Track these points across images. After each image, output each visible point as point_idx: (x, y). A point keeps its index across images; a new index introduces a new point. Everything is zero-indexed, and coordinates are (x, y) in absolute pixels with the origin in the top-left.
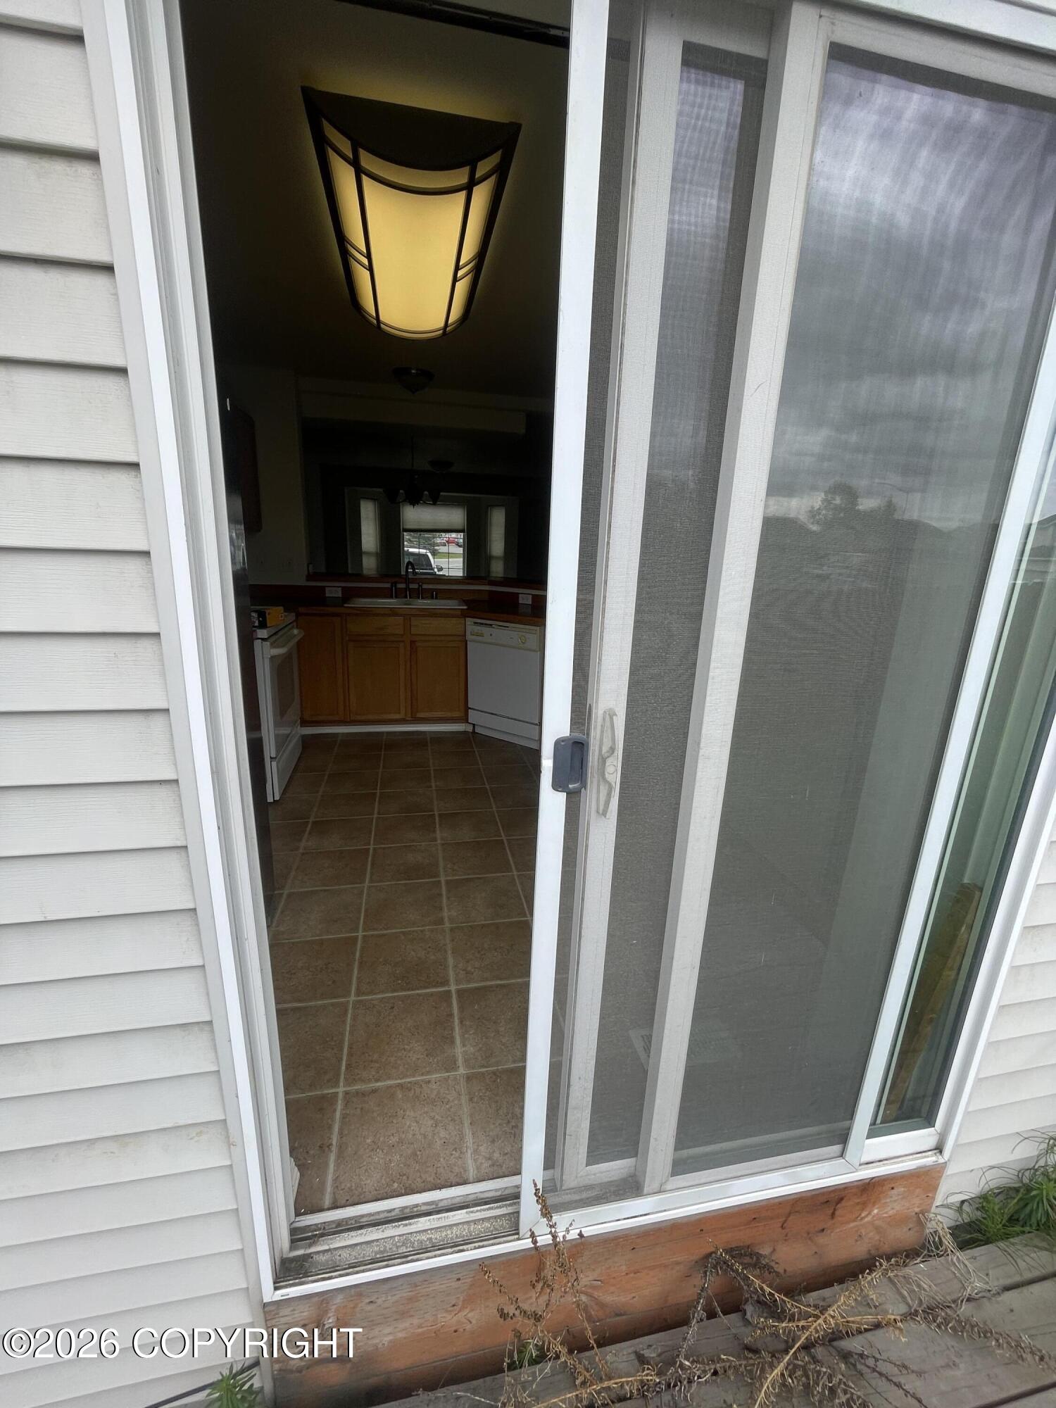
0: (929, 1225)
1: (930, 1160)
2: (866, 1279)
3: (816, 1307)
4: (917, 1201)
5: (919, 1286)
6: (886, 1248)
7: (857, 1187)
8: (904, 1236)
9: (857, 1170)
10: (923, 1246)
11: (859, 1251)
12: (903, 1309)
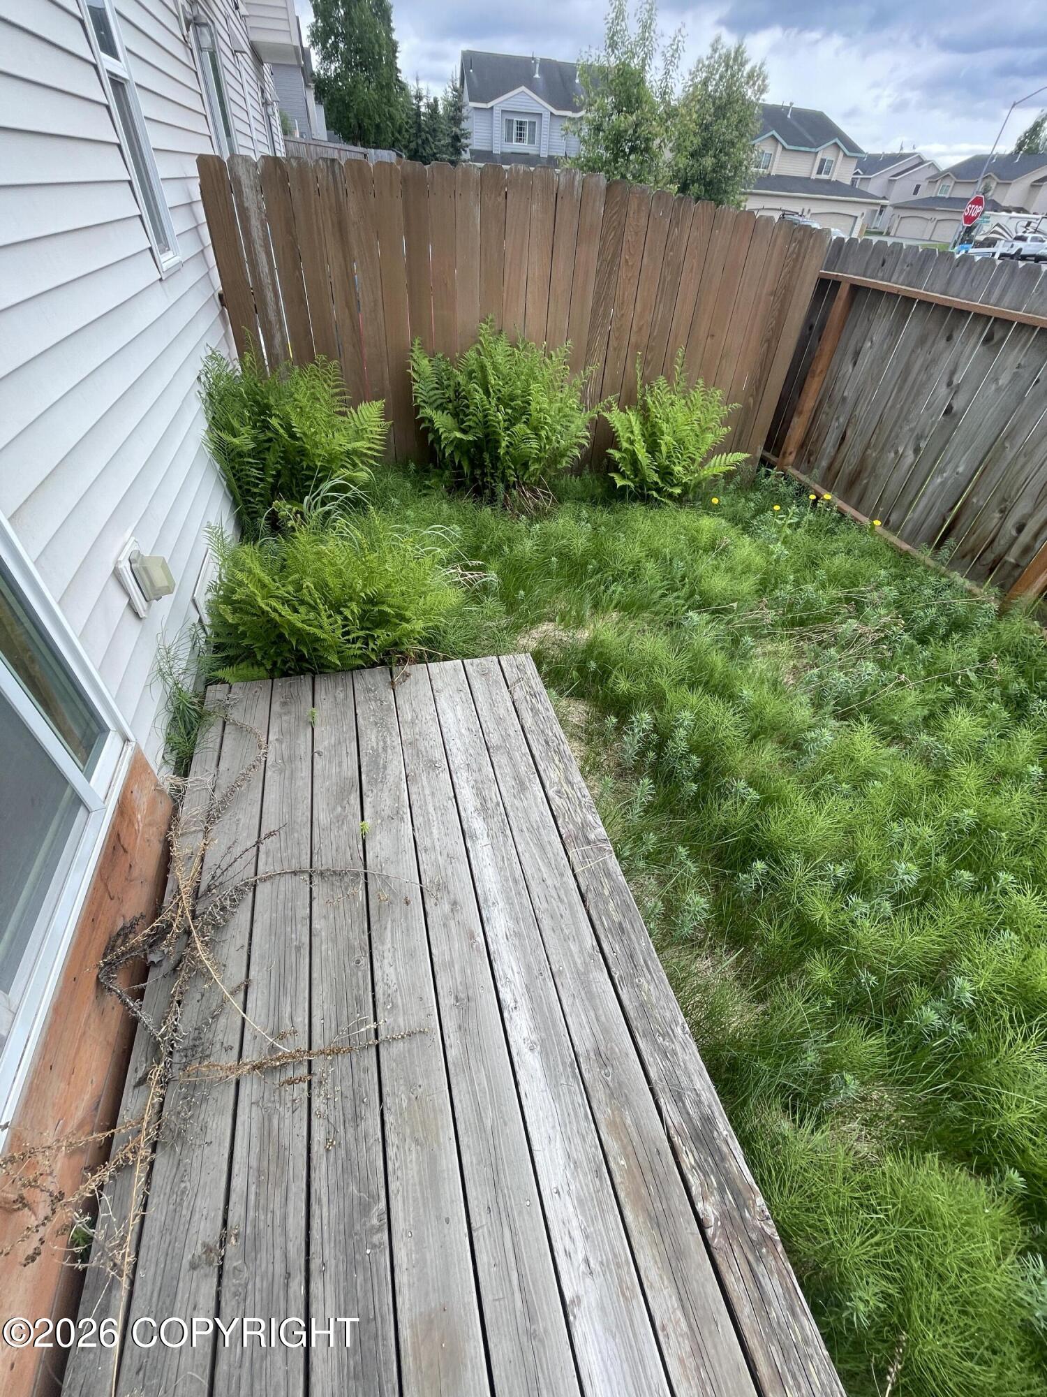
0: (165, 787)
1: (129, 752)
2: (175, 852)
3: (174, 897)
4: (148, 783)
5: (194, 817)
6: (164, 827)
7: (117, 816)
8: (164, 808)
9: (106, 808)
10: (175, 801)
11: (157, 848)
12: (201, 835)
